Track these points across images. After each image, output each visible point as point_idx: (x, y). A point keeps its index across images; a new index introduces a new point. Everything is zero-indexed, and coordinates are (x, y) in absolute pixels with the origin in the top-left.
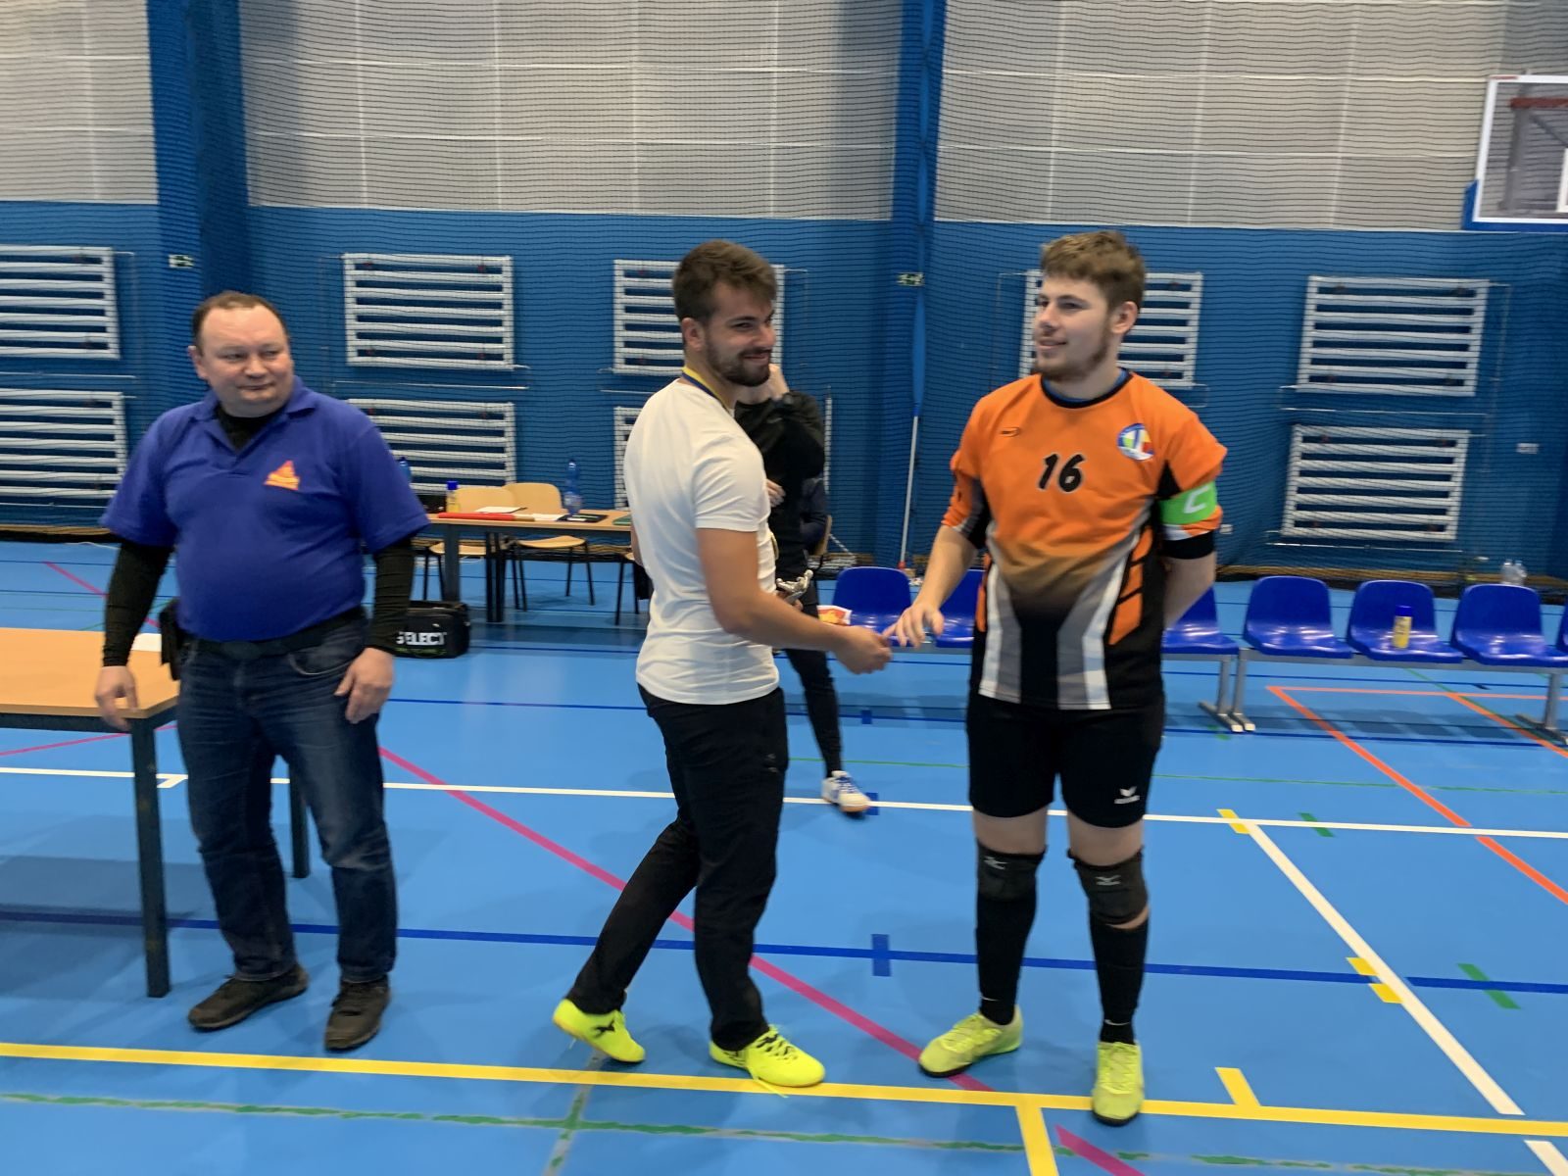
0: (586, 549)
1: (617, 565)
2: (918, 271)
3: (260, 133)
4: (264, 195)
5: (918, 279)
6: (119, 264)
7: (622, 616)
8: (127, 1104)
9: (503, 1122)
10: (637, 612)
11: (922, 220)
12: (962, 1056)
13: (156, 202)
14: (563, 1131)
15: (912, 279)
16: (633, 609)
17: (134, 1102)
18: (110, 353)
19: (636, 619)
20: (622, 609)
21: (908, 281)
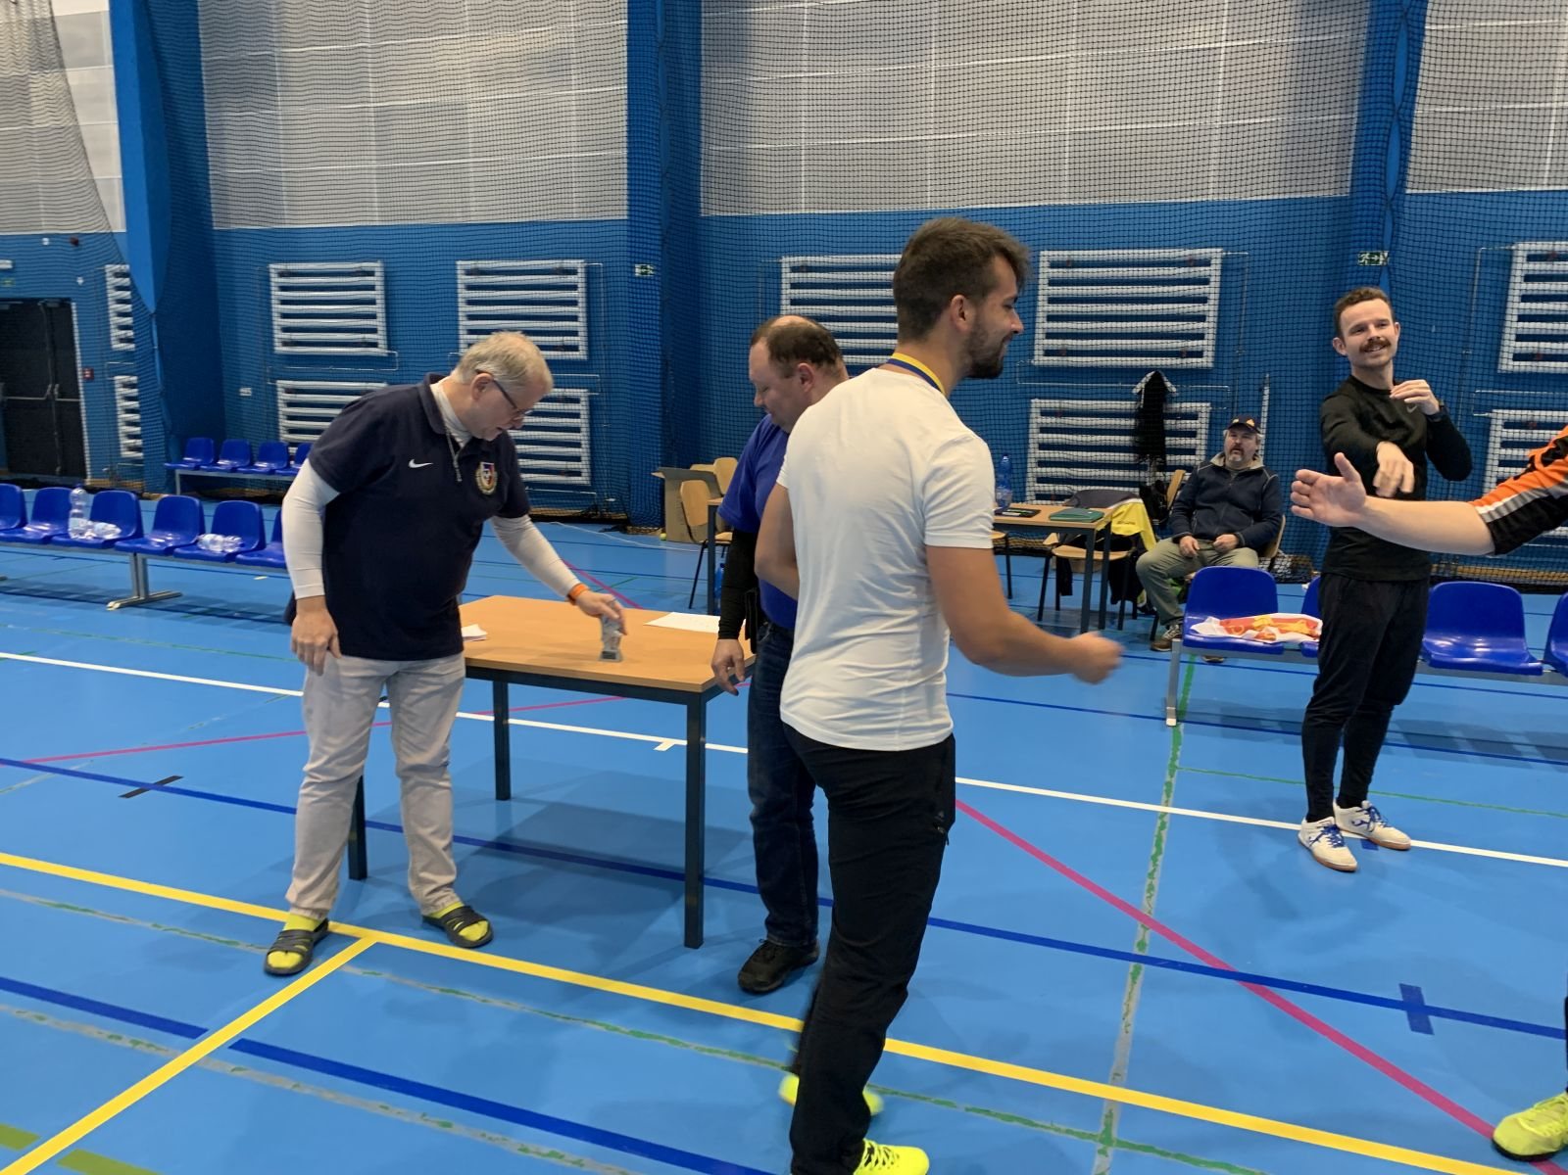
0: (1007, 543)
1: (1042, 561)
2: (1383, 249)
3: (713, 148)
4: (714, 205)
5: (1382, 258)
6: (590, 274)
7: (1045, 611)
8: (686, 1046)
9: (1036, 1125)
10: (1058, 608)
11: (1390, 195)
12: (1549, 1142)
13: (626, 217)
14: (1101, 1146)
15: (1376, 258)
16: (1054, 605)
17: (693, 1046)
18: (580, 355)
19: (1057, 616)
20: (1045, 605)
21: (1371, 261)
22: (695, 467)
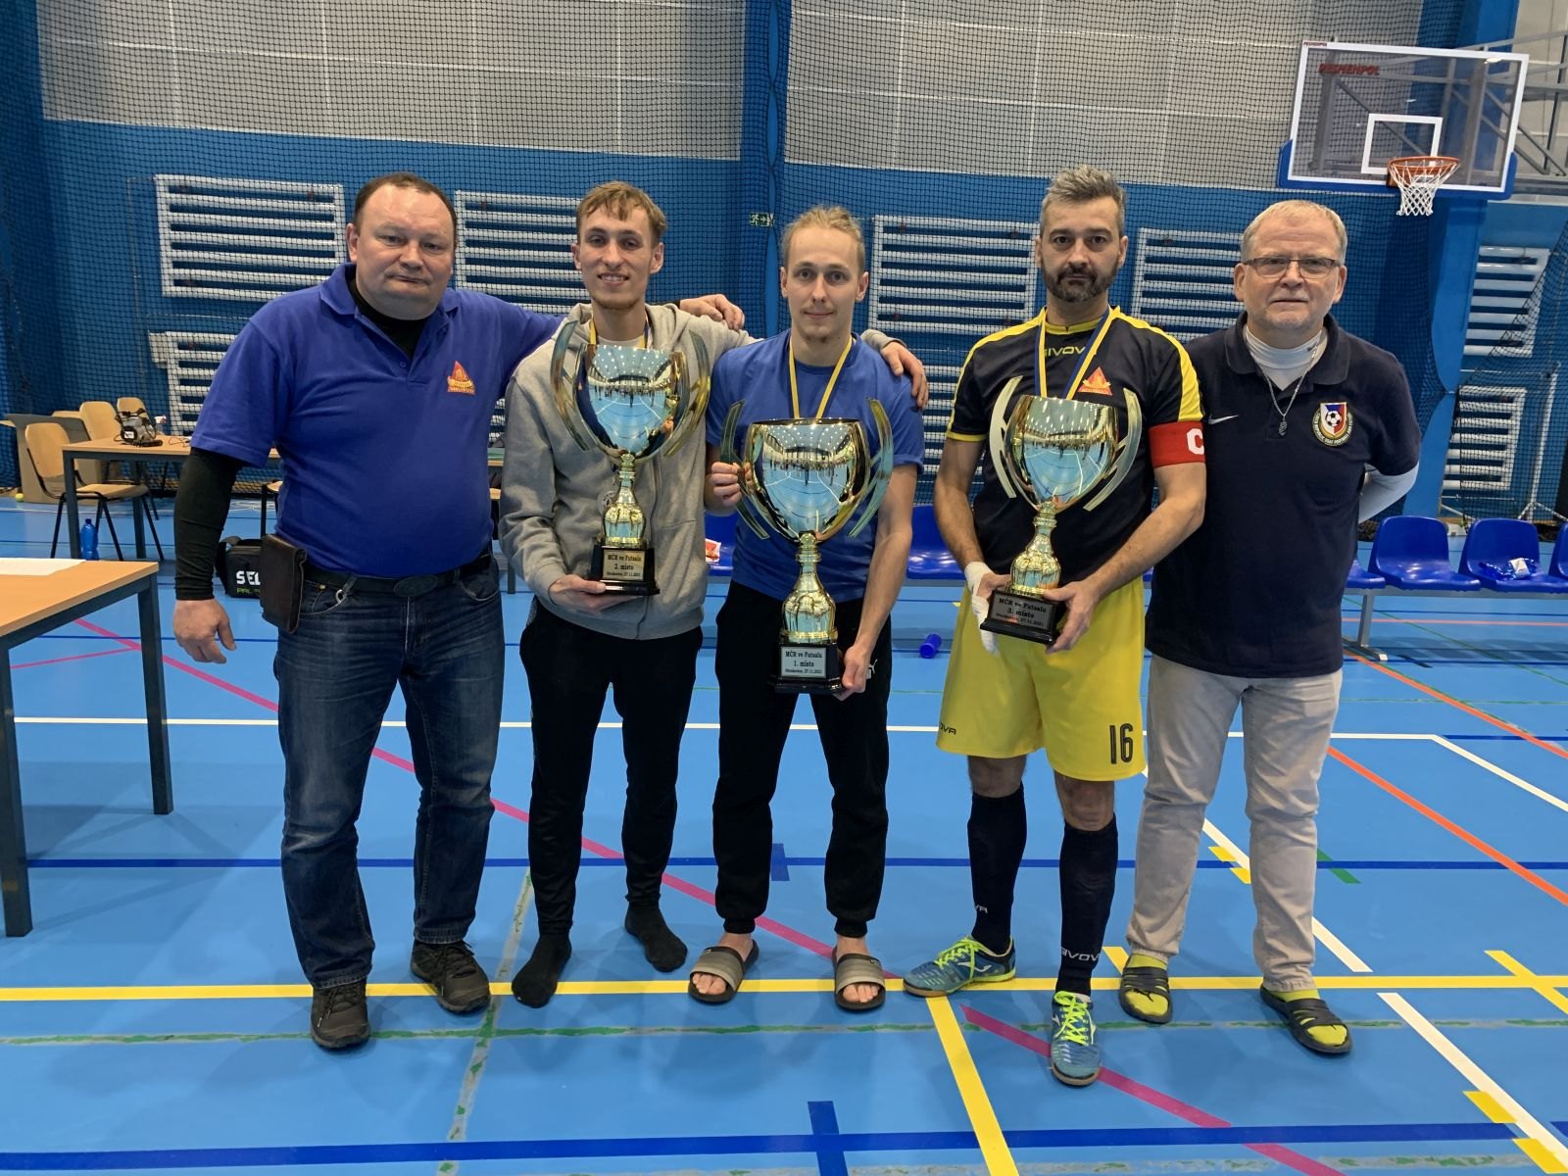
2: (769, 212)
3: (55, 39)
4: (61, 107)
5: (769, 220)
11: (772, 162)
15: (764, 219)
21: (760, 221)
22: (57, 414)
